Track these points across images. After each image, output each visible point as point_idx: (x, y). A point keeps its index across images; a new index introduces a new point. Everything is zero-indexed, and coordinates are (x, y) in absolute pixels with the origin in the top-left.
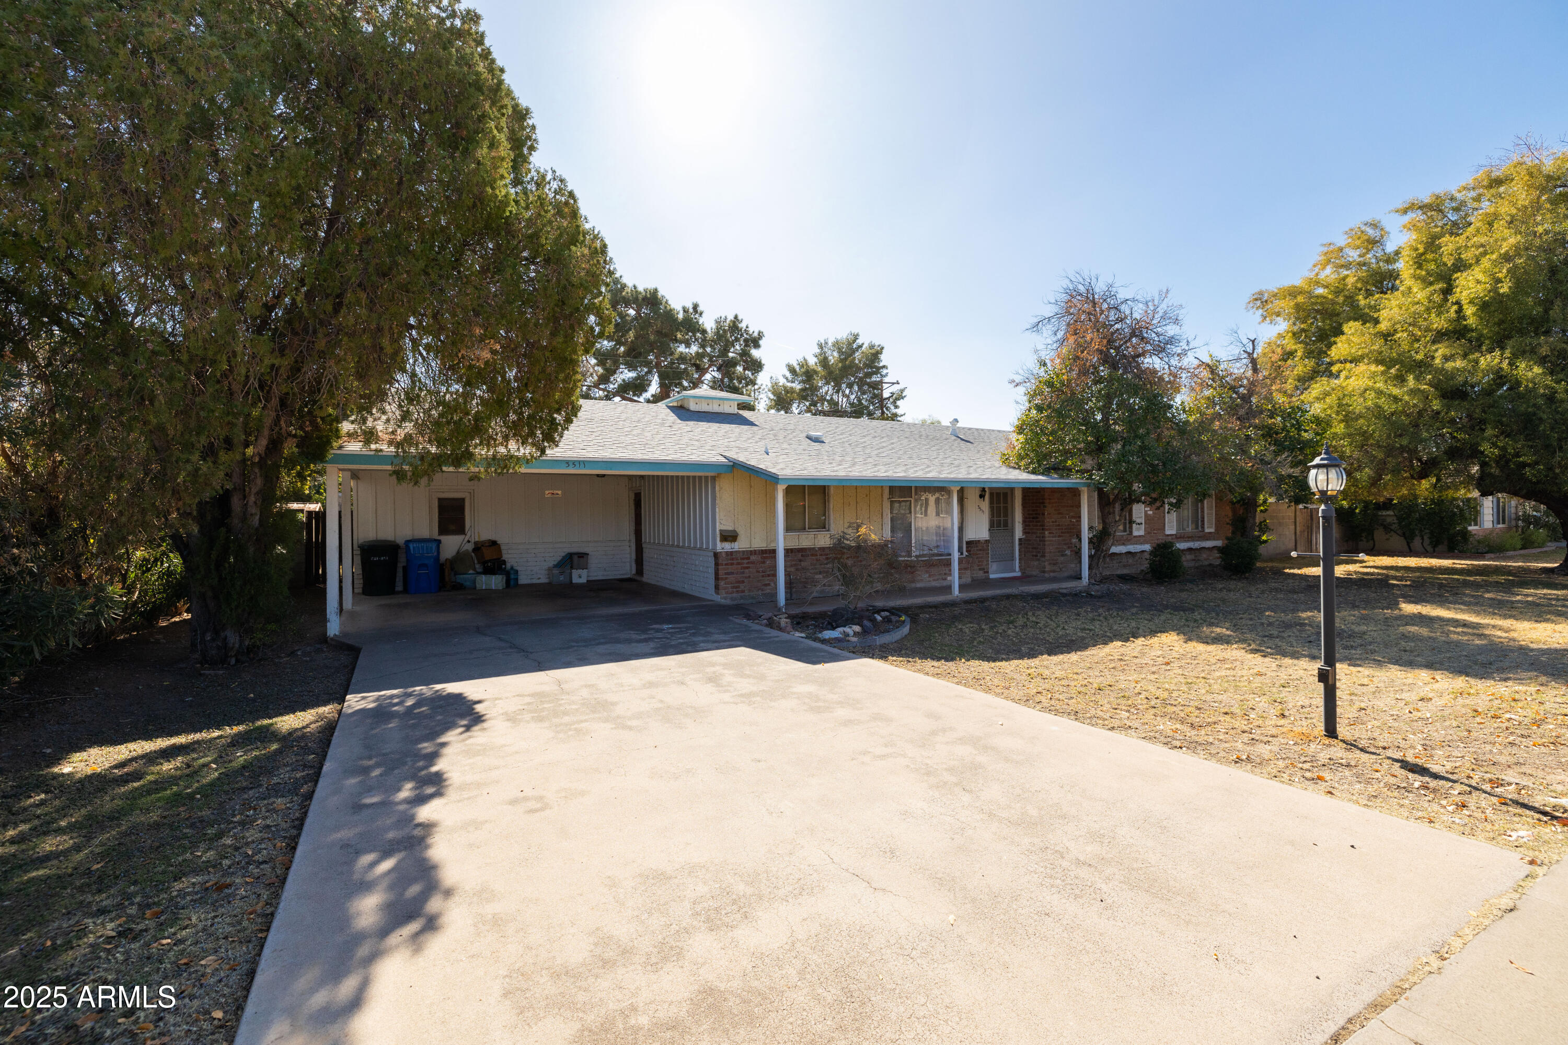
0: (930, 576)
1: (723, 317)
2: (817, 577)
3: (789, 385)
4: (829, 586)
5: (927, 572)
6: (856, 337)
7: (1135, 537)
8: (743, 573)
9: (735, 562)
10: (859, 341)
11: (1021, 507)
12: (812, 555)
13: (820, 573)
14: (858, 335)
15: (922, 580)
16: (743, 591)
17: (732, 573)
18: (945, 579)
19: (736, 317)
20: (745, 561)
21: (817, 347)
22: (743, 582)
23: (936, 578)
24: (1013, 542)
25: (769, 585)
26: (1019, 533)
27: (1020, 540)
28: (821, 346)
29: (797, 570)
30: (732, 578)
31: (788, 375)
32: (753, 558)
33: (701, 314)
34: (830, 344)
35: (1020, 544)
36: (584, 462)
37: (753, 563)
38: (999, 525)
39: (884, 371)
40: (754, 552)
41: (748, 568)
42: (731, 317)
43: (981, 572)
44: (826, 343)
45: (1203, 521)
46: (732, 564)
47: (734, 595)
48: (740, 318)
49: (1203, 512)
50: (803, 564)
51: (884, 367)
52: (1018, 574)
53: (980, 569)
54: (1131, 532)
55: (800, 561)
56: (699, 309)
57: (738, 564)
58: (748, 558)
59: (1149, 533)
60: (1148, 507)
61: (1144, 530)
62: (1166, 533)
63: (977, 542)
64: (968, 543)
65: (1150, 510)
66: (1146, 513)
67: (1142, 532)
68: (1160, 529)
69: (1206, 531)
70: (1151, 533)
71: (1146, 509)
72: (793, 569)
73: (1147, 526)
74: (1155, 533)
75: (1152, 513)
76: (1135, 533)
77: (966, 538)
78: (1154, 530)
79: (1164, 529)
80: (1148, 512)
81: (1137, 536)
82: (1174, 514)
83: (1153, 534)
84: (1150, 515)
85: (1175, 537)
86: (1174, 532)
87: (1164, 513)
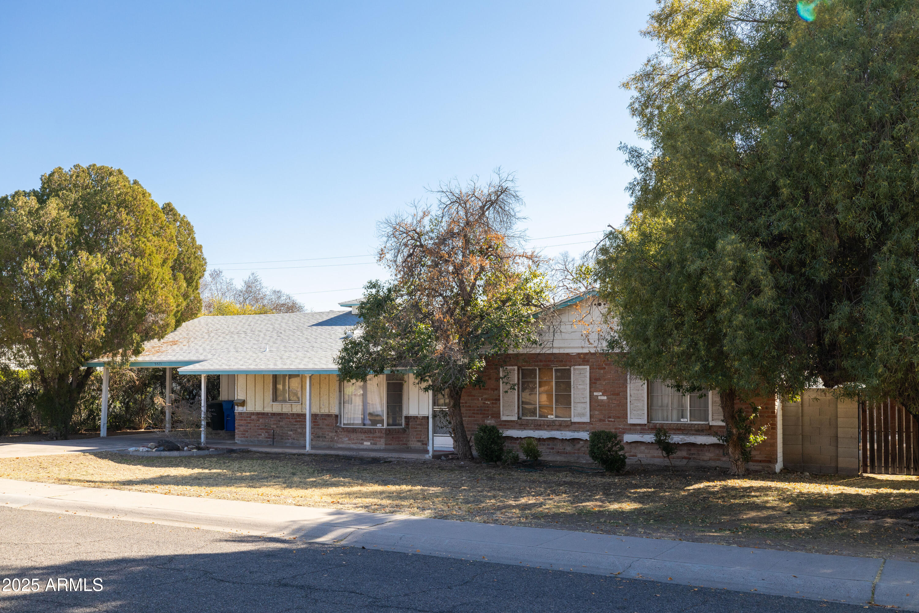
0: (349, 440)
2: (289, 433)
4: (297, 440)
5: (347, 436)
7: (575, 423)
8: (247, 426)
9: (243, 419)
12: (287, 418)
13: (291, 430)
15: (343, 443)
16: (247, 437)
17: (241, 425)
18: (362, 444)
20: (249, 419)
22: (247, 432)
23: (354, 442)
25: (261, 435)
29: (277, 427)
30: (242, 428)
32: (253, 417)
37: (253, 420)
40: (253, 414)
41: (250, 423)
43: (420, 444)
46: (242, 420)
47: (243, 439)
50: (281, 423)
53: (419, 441)
55: (279, 421)
57: (245, 420)
58: (250, 417)
59: (601, 420)
60: (600, 391)
61: (591, 417)
62: (629, 422)
63: (416, 418)
64: (407, 418)
65: (603, 395)
66: (592, 398)
67: (587, 419)
68: (619, 417)
69: (711, 424)
70: (604, 421)
71: (595, 394)
72: (275, 426)
73: (597, 413)
74: (612, 421)
75: (605, 398)
76: (575, 419)
77: (405, 413)
78: (610, 417)
79: (626, 417)
80: (599, 398)
81: (579, 423)
82: (643, 401)
83: (607, 422)
84: (602, 400)
85: (647, 427)
86: (645, 421)
87: (627, 399)
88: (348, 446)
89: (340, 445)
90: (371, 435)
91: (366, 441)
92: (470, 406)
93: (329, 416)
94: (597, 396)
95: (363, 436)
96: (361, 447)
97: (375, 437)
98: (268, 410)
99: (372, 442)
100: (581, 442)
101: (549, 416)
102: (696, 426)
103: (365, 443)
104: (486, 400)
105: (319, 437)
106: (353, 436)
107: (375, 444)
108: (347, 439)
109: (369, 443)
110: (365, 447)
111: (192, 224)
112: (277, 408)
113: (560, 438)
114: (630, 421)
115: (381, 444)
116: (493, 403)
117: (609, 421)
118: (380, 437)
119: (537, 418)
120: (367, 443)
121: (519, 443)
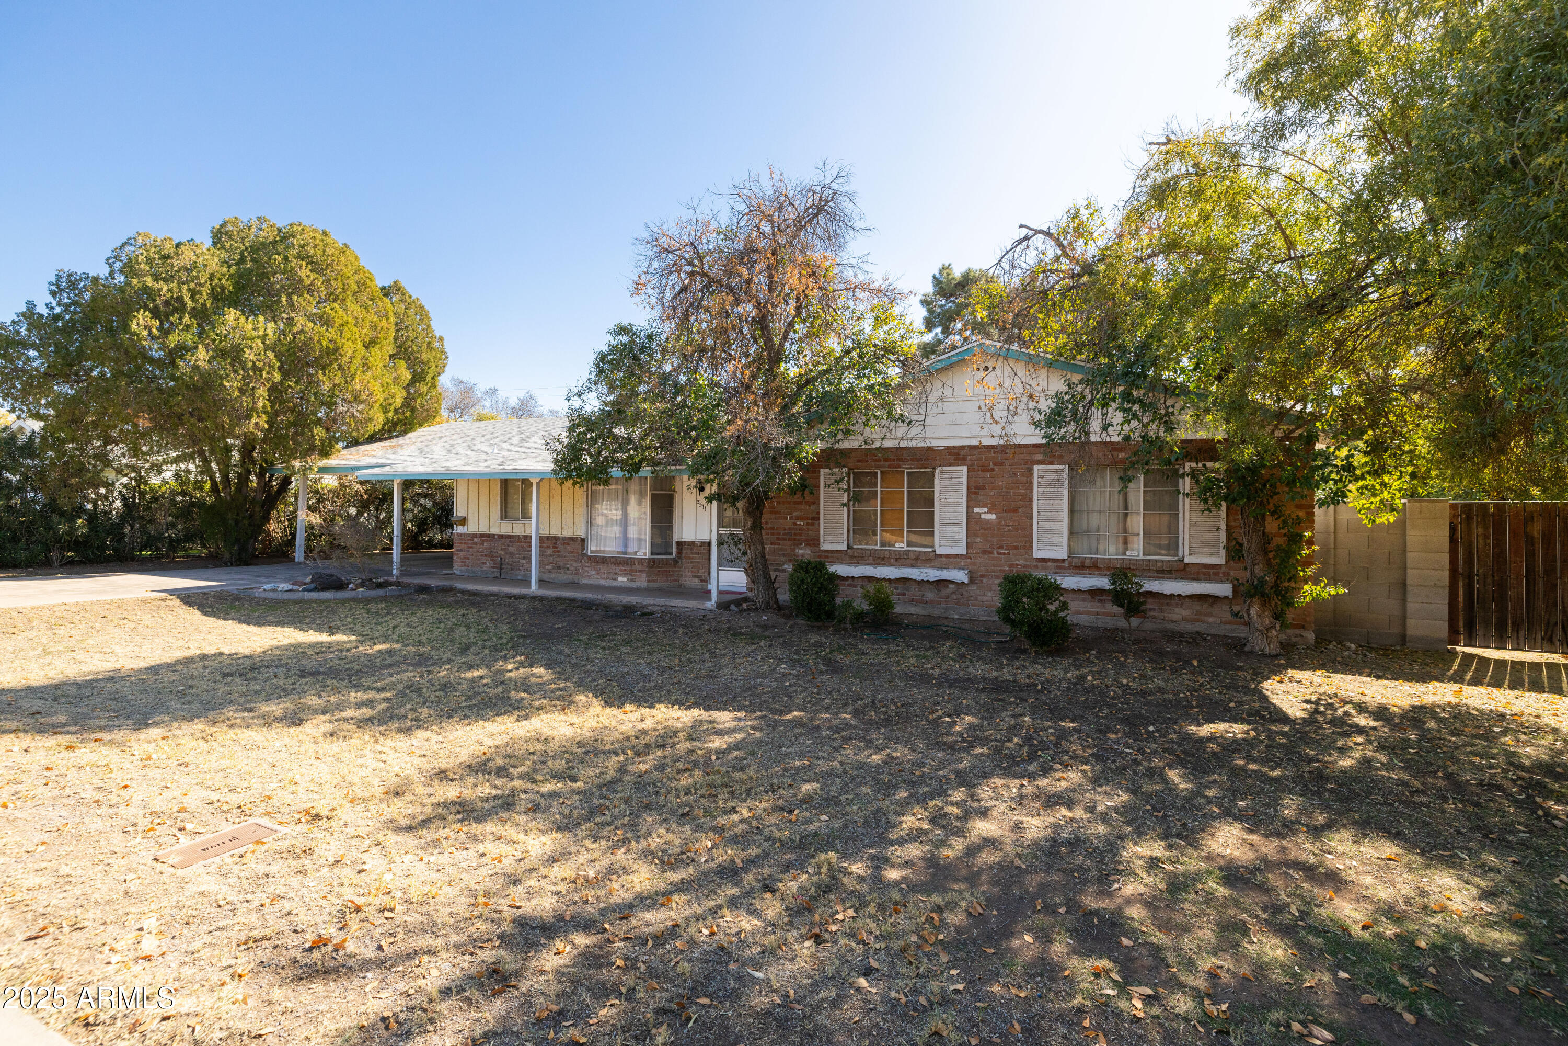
0: (598, 573)
2: (521, 561)
5: (595, 569)
7: (941, 556)
8: (469, 551)
12: (518, 542)
13: (524, 558)
15: (589, 577)
16: (469, 566)
17: (461, 551)
18: (615, 579)
20: (471, 542)
22: (468, 559)
23: (605, 576)
25: (485, 563)
29: (506, 553)
30: (462, 554)
32: (475, 540)
37: (476, 544)
40: (475, 535)
41: (472, 547)
43: (697, 580)
46: (462, 543)
47: (463, 568)
50: (510, 549)
53: (695, 577)
54: (932, 548)
55: (509, 546)
57: (465, 544)
59: (984, 552)
60: (983, 506)
61: (969, 546)
62: (1035, 556)
63: (692, 544)
64: (680, 544)
65: (990, 512)
66: (972, 520)
67: (962, 550)
68: (1016, 548)
69: (1186, 561)
70: (991, 553)
71: (976, 510)
72: (502, 553)
73: (978, 540)
74: (1004, 554)
75: (993, 516)
76: (940, 550)
77: (676, 537)
78: (1001, 547)
79: (1031, 548)
80: (983, 516)
81: (947, 556)
82: (1061, 522)
83: (996, 555)
84: (988, 521)
85: (1066, 564)
86: (1062, 554)
87: (1032, 518)
88: (596, 582)
89: (584, 581)
90: (628, 568)
91: (621, 575)
92: (772, 529)
93: (573, 539)
94: (980, 514)
95: (618, 569)
96: (614, 584)
97: (633, 571)
98: (495, 530)
99: (630, 577)
100: (951, 586)
101: (897, 545)
102: (1159, 564)
103: (620, 579)
104: (798, 518)
105: (559, 568)
106: (604, 568)
107: (633, 580)
108: (595, 572)
109: (625, 579)
110: (619, 584)
111: (426, 308)
112: (506, 528)
113: (919, 579)
114: (1037, 554)
115: (642, 581)
116: (808, 524)
117: (999, 553)
118: (640, 571)
119: (878, 547)
120: (622, 580)
121: (849, 585)
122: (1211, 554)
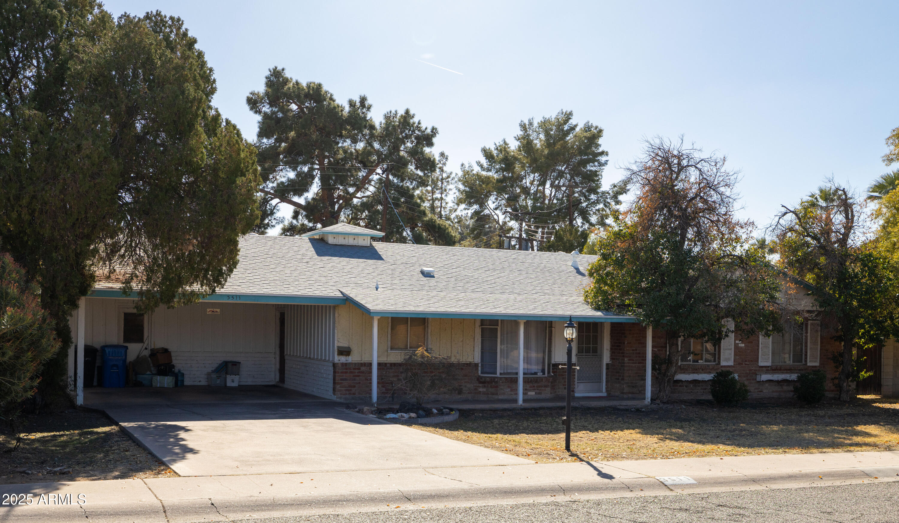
0: (511, 391)
1: (393, 112)
3: (484, 173)
5: (509, 387)
6: (568, 116)
7: (722, 367)
8: (355, 380)
9: (348, 371)
10: (573, 122)
11: (609, 337)
14: (571, 114)
15: (504, 394)
16: (354, 394)
17: (346, 380)
19: (407, 112)
20: (357, 371)
21: (519, 128)
22: (354, 387)
24: (601, 366)
26: (606, 358)
27: (607, 364)
28: (523, 127)
29: (399, 380)
30: (345, 383)
31: (484, 162)
32: (363, 368)
33: (369, 108)
34: (536, 124)
35: (607, 369)
36: (239, 296)
37: (363, 372)
38: (588, 351)
39: (603, 159)
40: (362, 365)
41: (358, 376)
42: (401, 112)
44: (531, 124)
45: (806, 355)
46: (346, 373)
47: (347, 396)
48: (411, 113)
49: (806, 346)
51: (602, 153)
52: (605, 394)
54: (719, 362)
55: (402, 373)
56: (367, 103)
57: (351, 372)
58: (359, 369)
59: (739, 364)
60: (740, 340)
61: (734, 361)
62: (760, 365)
64: (554, 365)
65: (742, 343)
66: (736, 345)
67: (731, 363)
68: (752, 361)
69: (808, 364)
70: (742, 364)
71: (737, 342)
72: (395, 379)
73: (737, 357)
74: (747, 364)
75: (743, 345)
76: (723, 364)
77: (552, 361)
78: (746, 361)
79: (758, 361)
80: (739, 345)
81: (725, 366)
82: (769, 347)
83: (744, 365)
84: (741, 347)
85: (769, 369)
86: (769, 364)
87: (758, 346)
88: (510, 397)
90: (536, 385)
91: (530, 391)
93: (469, 365)
97: (539, 387)
99: (537, 391)
101: (699, 361)
108: (509, 389)
109: (533, 393)
114: (761, 364)
116: (659, 350)
117: (746, 364)
118: (546, 386)
119: (691, 363)
121: (680, 386)
122: (815, 362)
